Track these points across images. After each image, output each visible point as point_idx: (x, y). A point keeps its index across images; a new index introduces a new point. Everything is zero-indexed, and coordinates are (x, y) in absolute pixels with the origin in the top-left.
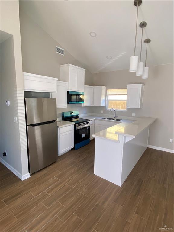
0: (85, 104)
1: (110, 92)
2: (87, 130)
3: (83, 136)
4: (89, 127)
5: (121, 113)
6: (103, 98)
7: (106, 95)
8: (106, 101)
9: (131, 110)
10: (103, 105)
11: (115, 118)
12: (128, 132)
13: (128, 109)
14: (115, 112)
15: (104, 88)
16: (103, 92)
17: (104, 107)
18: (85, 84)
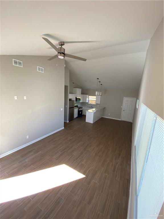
0: (81, 101)
1: (90, 97)
2: (82, 111)
3: (80, 113)
4: (82, 110)
5: (94, 105)
6: (87, 99)
7: (88, 98)
8: (88, 100)
9: (97, 104)
10: (87, 102)
11: (92, 107)
12: (95, 110)
13: (96, 104)
14: (92, 104)
15: (88, 95)
16: (87, 97)
17: (87, 103)
18: (81, 94)
